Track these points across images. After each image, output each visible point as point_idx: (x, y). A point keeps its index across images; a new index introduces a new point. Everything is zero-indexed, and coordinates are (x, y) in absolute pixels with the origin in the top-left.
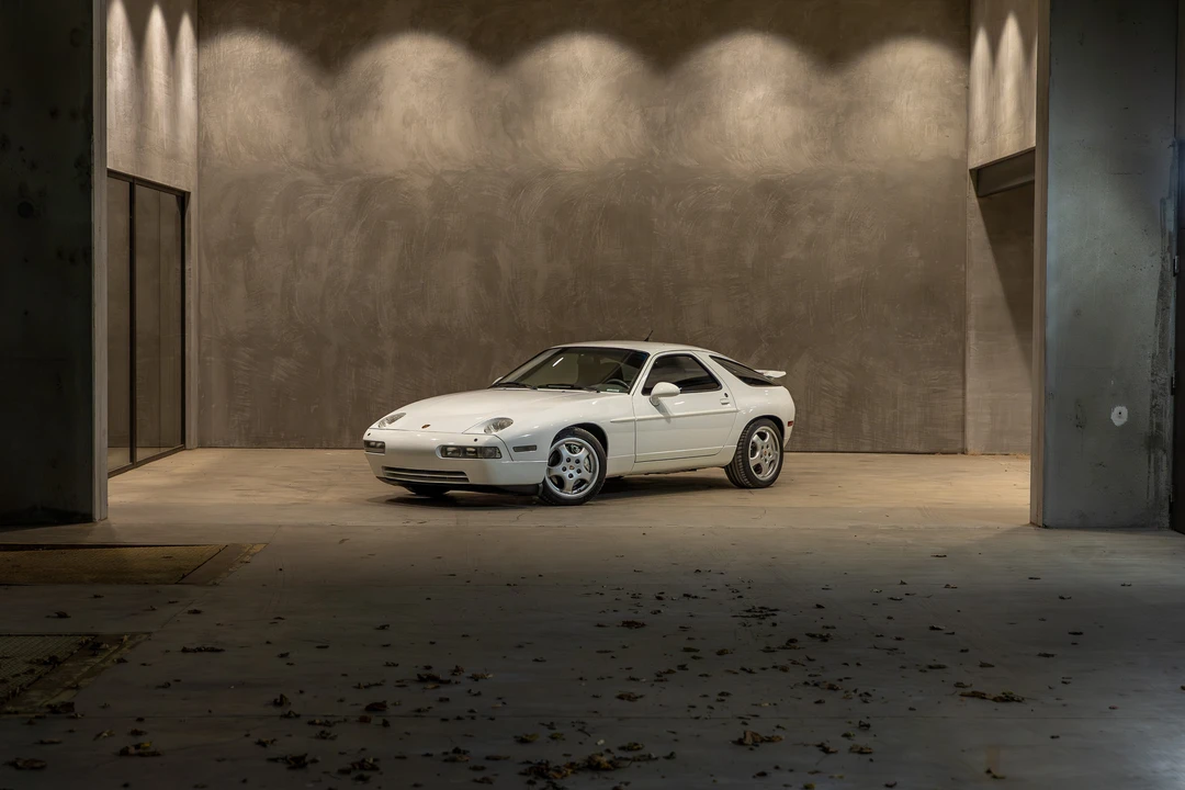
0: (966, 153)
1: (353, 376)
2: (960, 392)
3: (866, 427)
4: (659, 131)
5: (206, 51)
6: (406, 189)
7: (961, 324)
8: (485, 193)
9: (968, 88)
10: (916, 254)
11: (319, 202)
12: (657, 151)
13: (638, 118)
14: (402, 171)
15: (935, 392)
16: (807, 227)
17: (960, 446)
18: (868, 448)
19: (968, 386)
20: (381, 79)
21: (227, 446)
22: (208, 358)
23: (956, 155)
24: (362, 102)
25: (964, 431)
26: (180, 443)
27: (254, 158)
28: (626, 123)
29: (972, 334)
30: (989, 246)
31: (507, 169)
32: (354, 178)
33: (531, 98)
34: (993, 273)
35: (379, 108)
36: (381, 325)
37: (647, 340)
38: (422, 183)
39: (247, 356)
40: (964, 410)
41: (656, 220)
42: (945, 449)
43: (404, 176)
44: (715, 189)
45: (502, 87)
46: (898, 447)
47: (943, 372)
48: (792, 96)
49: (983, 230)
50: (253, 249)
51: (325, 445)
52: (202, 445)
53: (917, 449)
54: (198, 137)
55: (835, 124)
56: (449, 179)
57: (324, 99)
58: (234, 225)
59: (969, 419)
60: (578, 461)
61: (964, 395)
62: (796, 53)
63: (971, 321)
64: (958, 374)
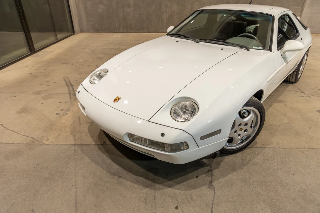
1: (122, 10)
21: (89, 32)
22: (79, 5)
26: (73, 32)
37: (250, 3)
47: (297, 8)
51: (116, 31)
52: (82, 31)
60: (246, 124)
64: (300, 8)
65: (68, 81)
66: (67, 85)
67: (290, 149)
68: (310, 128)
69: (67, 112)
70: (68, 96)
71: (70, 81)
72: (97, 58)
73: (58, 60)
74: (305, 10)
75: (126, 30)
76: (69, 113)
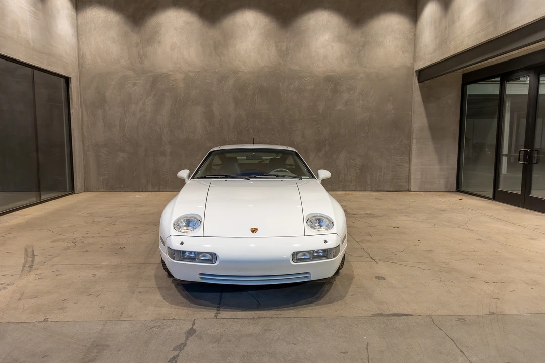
0: (413, 65)
1: (152, 160)
2: (408, 165)
3: (369, 181)
4: (283, 54)
5: (80, 15)
6: (173, 79)
7: (409, 136)
8: (208, 81)
9: (415, 35)
10: (392, 107)
11: (134, 84)
12: (282, 62)
13: (274, 48)
14: (171, 71)
15: (398, 165)
16: (346, 96)
17: (407, 188)
18: (370, 189)
19: (413, 163)
20: (160, 29)
21: (98, 190)
22: (88, 153)
23: (409, 65)
24: (152, 39)
25: (409, 182)
26: (72, 190)
27: (105, 64)
28: (268, 50)
29: (414, 141)
30: (423, 104)
31: (217, 70)
32: (150, 74)
33: (226, 39)
34: (424, 115)
35: (159, 42)
36: (163, 138)
38: (180, 76)
39: (106, 152)
40: (409, 173)
41: (281, 93)
42: (401, 189)
43: (171, 73)
44: (307, 79)
45: (214, 33)
46: (382, 189)
47: (401, 157)
48: (340, 38)
49: (420, 97)
50: (106, 105)
51: (141, 189)
52: (87, 190)
53: (390, 189)
54: (78, 54)
55: (358, 51)
56: (191, 74)
57: (135, 38)
58: (97, 95)
59: (412, 177)
61: (410, 167)
62: (341, 19)
63: (414, 136)
64: (407, 158)
65: (30, 250)
66: (27, 255)
67: (309, 319)
68: (352, 296)
69: (7, 287)
70: (20, 268)
71: (33, 251)
72: (94, 222)
73: (29, 225)
74: (414, 161)
75: (157, 188)
76: (11, 289)
